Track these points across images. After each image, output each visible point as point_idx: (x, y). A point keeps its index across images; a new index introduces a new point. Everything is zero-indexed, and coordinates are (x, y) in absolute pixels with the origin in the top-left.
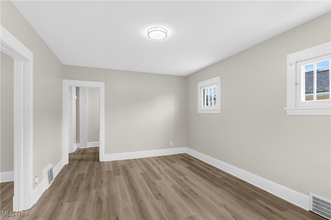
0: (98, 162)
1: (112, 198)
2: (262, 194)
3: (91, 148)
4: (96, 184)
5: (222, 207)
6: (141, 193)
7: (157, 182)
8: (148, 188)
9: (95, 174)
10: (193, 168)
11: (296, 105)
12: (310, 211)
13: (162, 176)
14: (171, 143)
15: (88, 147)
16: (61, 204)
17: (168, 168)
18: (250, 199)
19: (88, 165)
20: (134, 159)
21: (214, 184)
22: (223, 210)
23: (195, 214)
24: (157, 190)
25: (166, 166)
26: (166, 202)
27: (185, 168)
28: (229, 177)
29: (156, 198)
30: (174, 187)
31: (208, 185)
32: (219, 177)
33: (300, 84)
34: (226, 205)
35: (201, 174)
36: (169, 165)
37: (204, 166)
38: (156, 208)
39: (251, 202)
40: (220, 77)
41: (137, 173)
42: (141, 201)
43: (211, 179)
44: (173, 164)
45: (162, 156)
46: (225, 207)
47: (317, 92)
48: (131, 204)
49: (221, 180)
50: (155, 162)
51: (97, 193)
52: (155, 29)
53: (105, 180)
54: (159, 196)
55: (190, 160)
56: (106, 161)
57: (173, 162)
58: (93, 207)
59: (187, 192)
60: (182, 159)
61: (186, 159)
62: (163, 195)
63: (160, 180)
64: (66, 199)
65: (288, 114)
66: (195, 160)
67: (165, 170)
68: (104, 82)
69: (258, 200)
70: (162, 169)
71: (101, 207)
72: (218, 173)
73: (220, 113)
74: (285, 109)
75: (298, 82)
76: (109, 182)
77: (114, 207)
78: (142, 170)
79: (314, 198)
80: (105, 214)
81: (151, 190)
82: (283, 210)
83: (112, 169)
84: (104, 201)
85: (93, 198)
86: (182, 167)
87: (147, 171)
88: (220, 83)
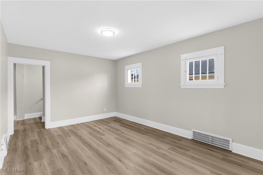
0: (45, 130)
1: (73, 153)
2: (169, 134)
3: (29, 119)
4: (53, 145)
5: (150, 145)
6: (95, 145)
7: (103, 137)
8: (99, 142)
9: (47, 139)
10: (124, 125)
11: (185, 83)
12: (192, 139)
13: (104, 133)
14: (105, 110)
15: (25, 119)
16: (30, 164)
17: (107, 127)
18: (164, 138)
19: (36, 133)
20: (77, 124)
21: (141, 133)
22: (150, 146)
23: (136, 151)
24: (105, 142)
25: (105, 126)
26: (115, 148)
27: (119, 126)
28: (148, 128)
29: (107, 147)
30: (116, 138)
31: (138, 134)
32: (143, 129)
33: (187, 71)
34: (151, 143)
35: (131, 129)
36: (107, 126)
37: (130, 123)
38: (110, 153)
39: (164, 140)
40: (141, 63)
41: (85, 133)
42: (97, 150)
43: (138, 130)
44: (109, 124)
45: (98, 120)
46: (151, 144)
47: (195, 74)
48: (91, 154)
49: (144, 131)
50: (95, 124)
51: (58, 151)
52: (107, 30)
53: (60, 141)
54: (109, 145)
55: (120, 120)
56: (51, 128)
57: (109, 123)
58: (61, 161)
59: (126, 140)
60: (114, 120)
61: (117, 120)
62: (111, 144)
63: (104, 136)
64: (31, 160)
65: (181, 88)
66: (123, 120)
67: (105, 129)
68: (49, 62)
69: (167, 138)
70: (103, 128)
71: (68, 159)
72: (141, 126)
73: (141, 87)
74: (180, 85)
75: (186, 70)
76: (64, 143)
77: (79, 157)
78: (87, 130)
79: (193, 132)
80: (74, 163)
81: (101, 142)
82: (180, 140)
83: (61, 133)
84: (68, 155)
85: (57, 155)
86: (117, 126)
87: (92, 131)
88: (141, 67)
